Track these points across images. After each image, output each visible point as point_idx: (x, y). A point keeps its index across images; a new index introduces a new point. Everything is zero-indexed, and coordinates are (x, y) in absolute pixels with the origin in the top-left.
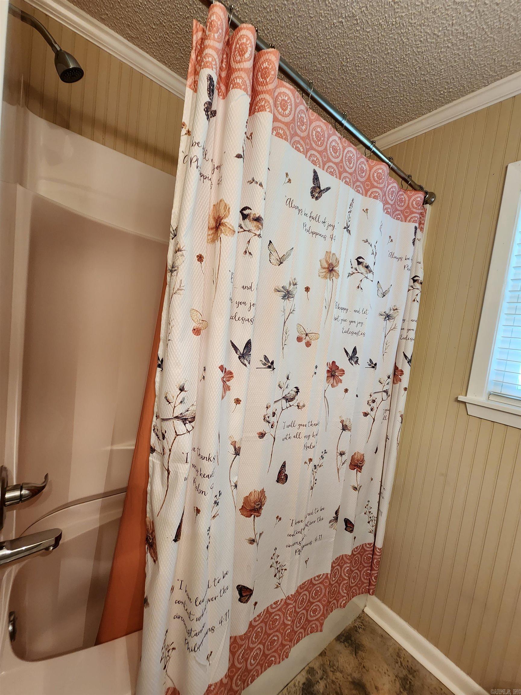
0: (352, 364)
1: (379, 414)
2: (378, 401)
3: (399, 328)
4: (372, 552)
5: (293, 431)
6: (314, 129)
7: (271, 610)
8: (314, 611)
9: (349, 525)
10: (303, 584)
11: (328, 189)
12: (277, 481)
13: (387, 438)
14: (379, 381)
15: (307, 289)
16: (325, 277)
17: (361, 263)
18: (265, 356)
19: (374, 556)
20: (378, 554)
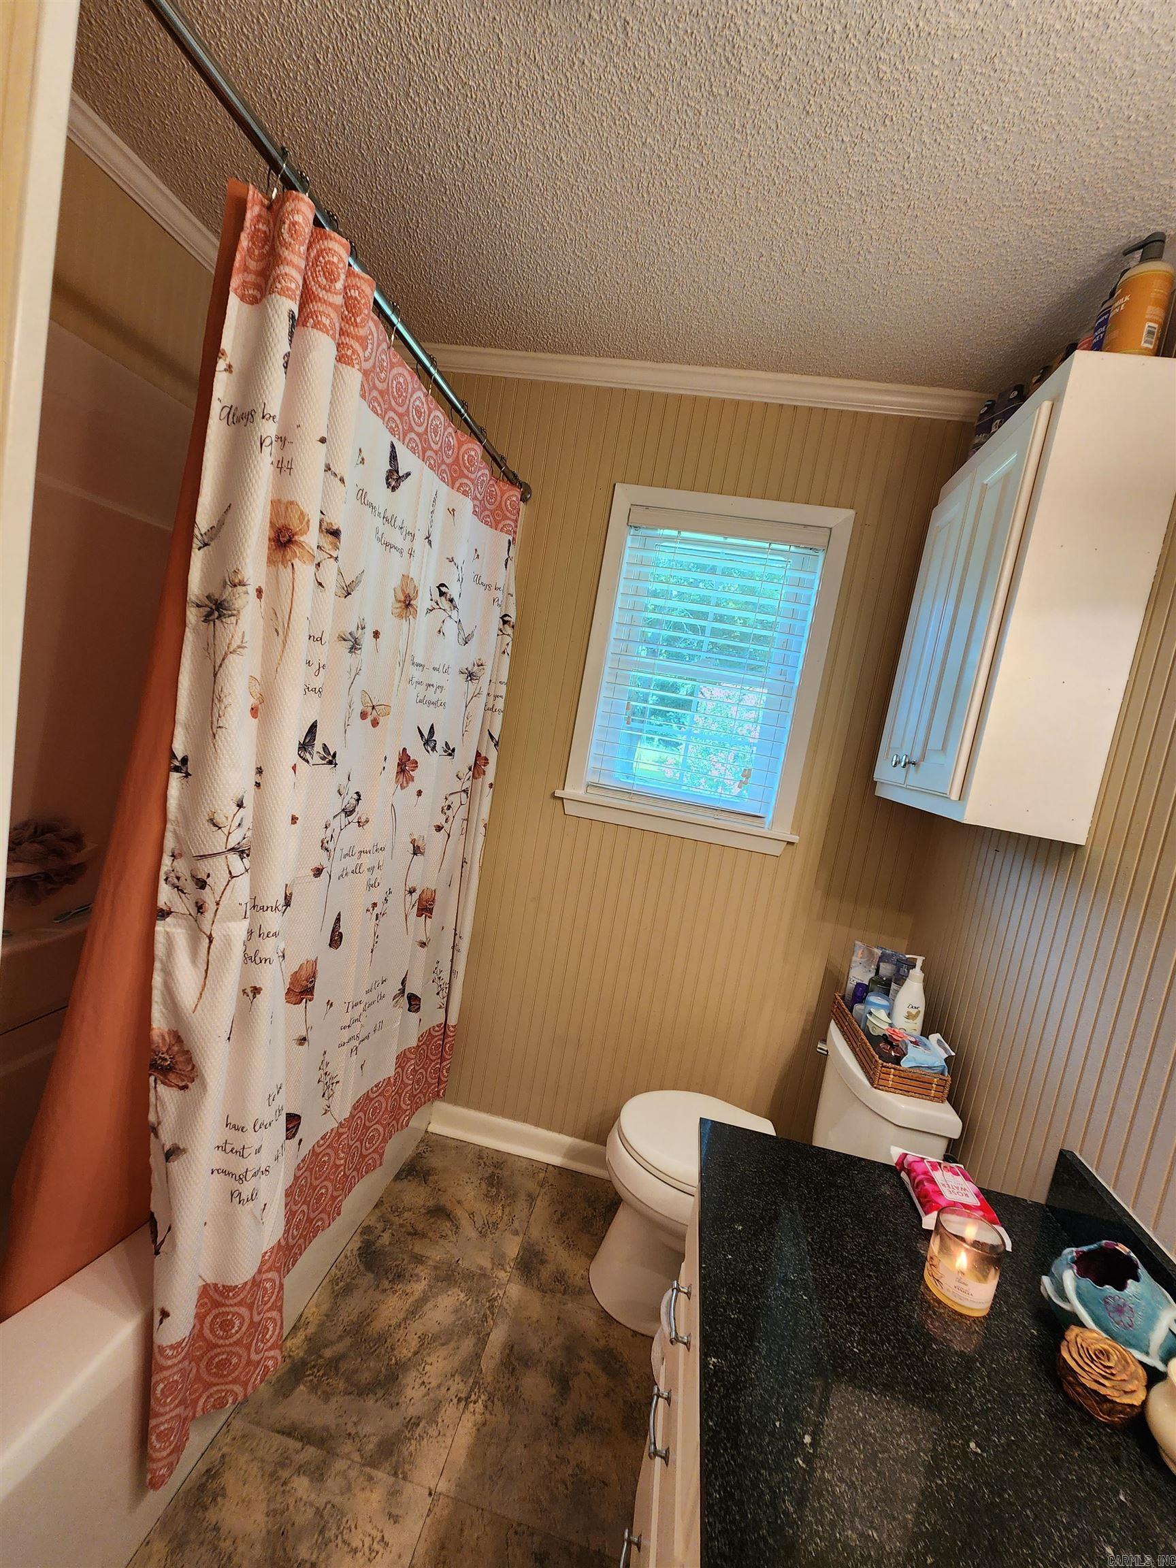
0: (428, 752)
1: (456, 826)
2: (455, 806)
3: (485, 693)
4: (442, 1037)
5: (351, 863)
6: (395, 378)
7: (318, 1150)
8: (371, 1140)
9: (414, 1002)
10: (357, 1102)
11: (408, 474)
12: (330, 945)
13: (464, 861)
14: (457, 776)
15: (376, 634)
16: (400, 616)
17: (444, 593)
18: (325, 745)
19: (446, 1041)
20: (452, 1034)
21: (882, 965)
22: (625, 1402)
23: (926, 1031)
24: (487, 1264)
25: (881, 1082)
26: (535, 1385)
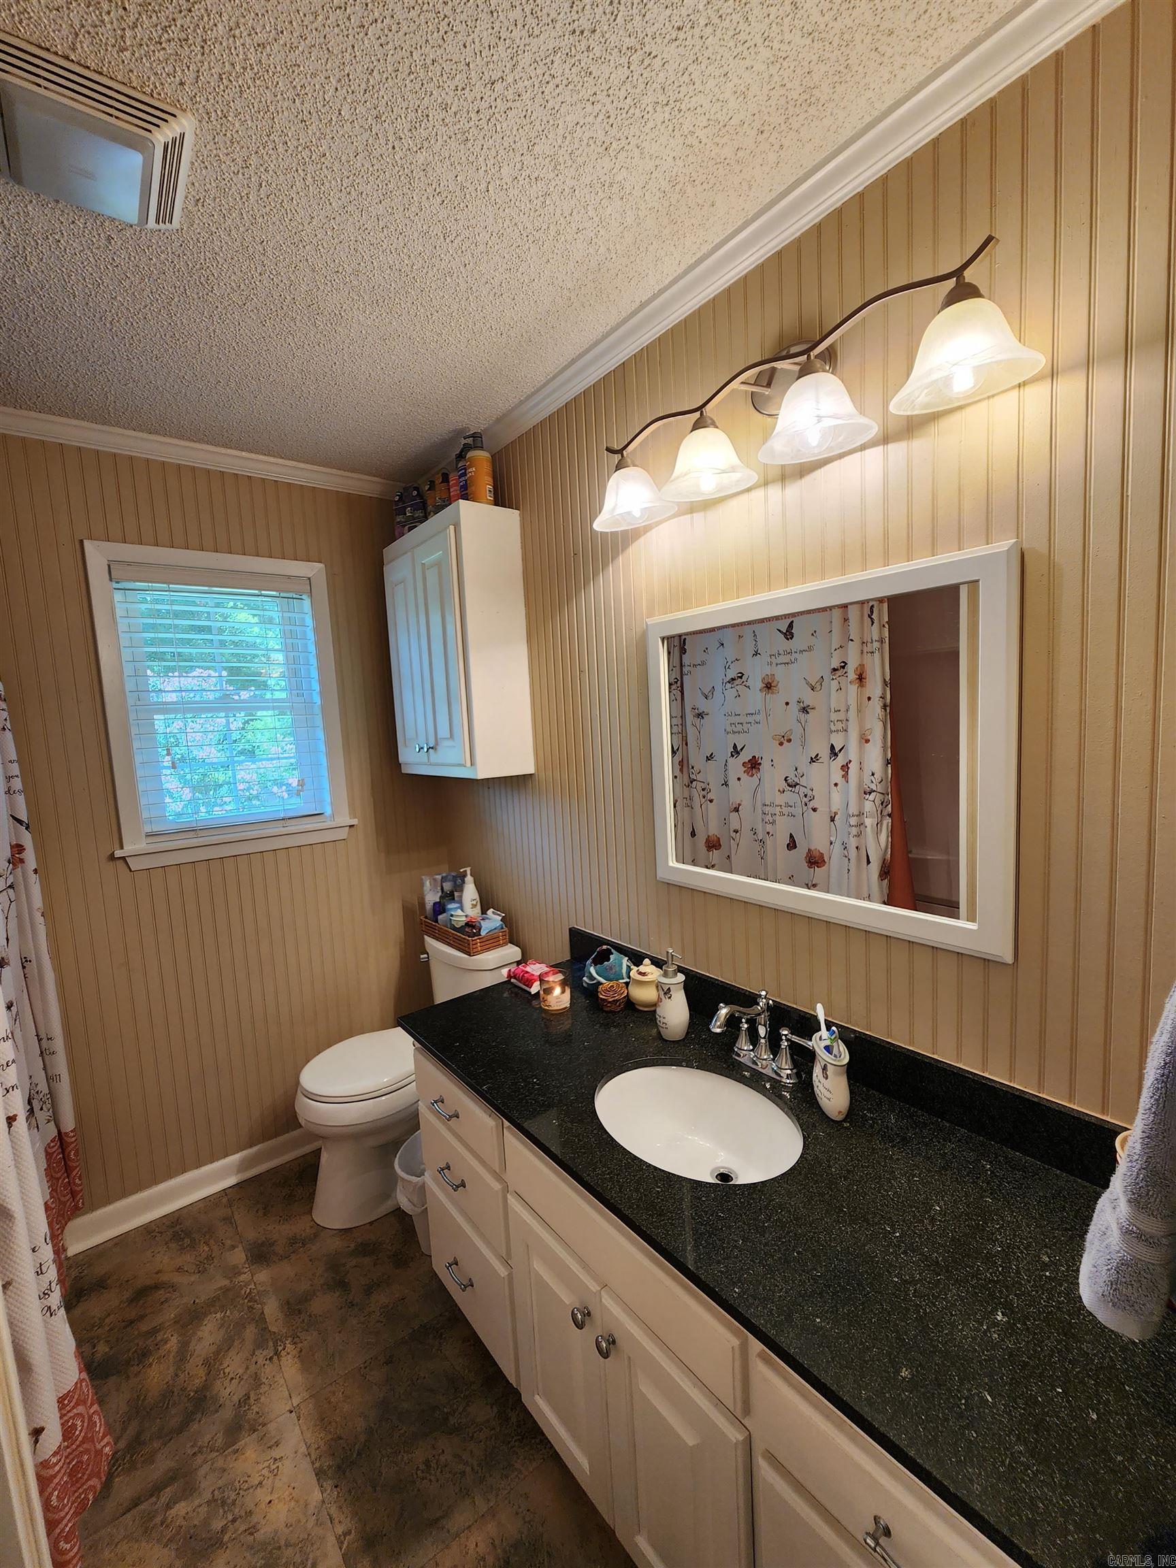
20: (74, 1139)
21: (444, 884)
22: (389, 1258)
23: (484, 912)
24: (226, 1282)
25: (475, 950)
26: (323, 1303)
